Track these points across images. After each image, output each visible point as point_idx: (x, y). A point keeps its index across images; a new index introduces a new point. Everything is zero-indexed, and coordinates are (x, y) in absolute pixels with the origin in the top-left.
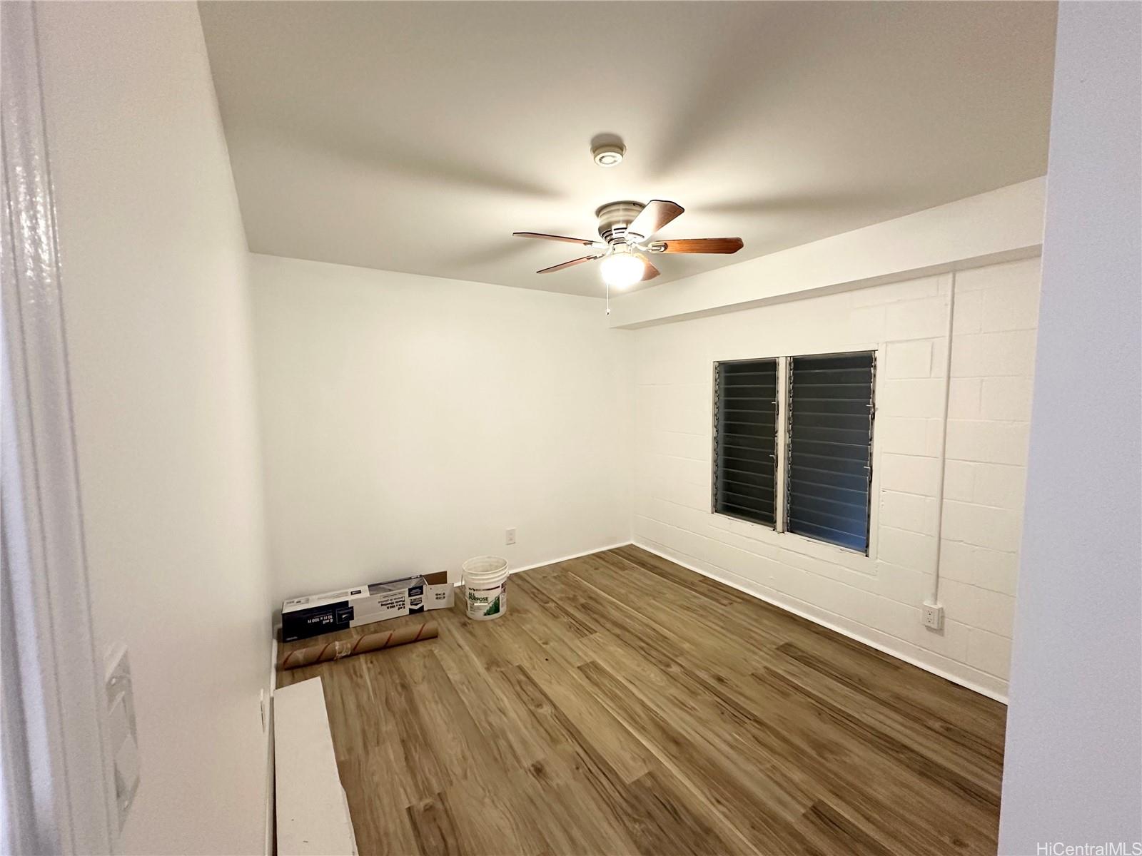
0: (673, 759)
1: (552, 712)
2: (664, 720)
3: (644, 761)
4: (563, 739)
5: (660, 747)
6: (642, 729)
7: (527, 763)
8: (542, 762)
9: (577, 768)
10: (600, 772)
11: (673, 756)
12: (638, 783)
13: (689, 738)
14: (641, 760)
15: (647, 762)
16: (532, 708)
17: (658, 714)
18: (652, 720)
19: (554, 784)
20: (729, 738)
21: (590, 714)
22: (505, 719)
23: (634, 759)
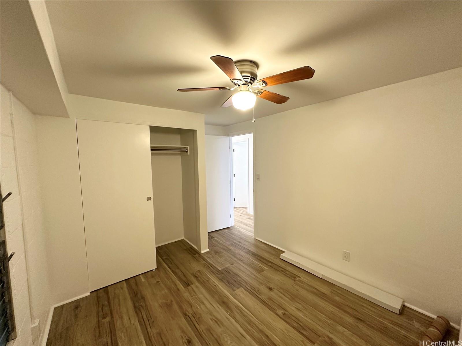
0: (226, 296)
1: (277, 311)
2: (227, 312)
3: (236, 294)
4: (266, 299)
5: (230, 300)
6: (237, 307)
7: (275, 290)
8: (270, 291)
9: (258, 290)
10: (251, 290)
11: (226, 297)
12: (238, 288)
13: (218, 304)
14: (237, 295)
15: (235, 294)
16: (287, 313)
17: (229, 315)
18: (232, 312)
19: (264, 286)
20: (202, 306)
21: (259, 312)
22: (295, 306)
23: (240, 295)
